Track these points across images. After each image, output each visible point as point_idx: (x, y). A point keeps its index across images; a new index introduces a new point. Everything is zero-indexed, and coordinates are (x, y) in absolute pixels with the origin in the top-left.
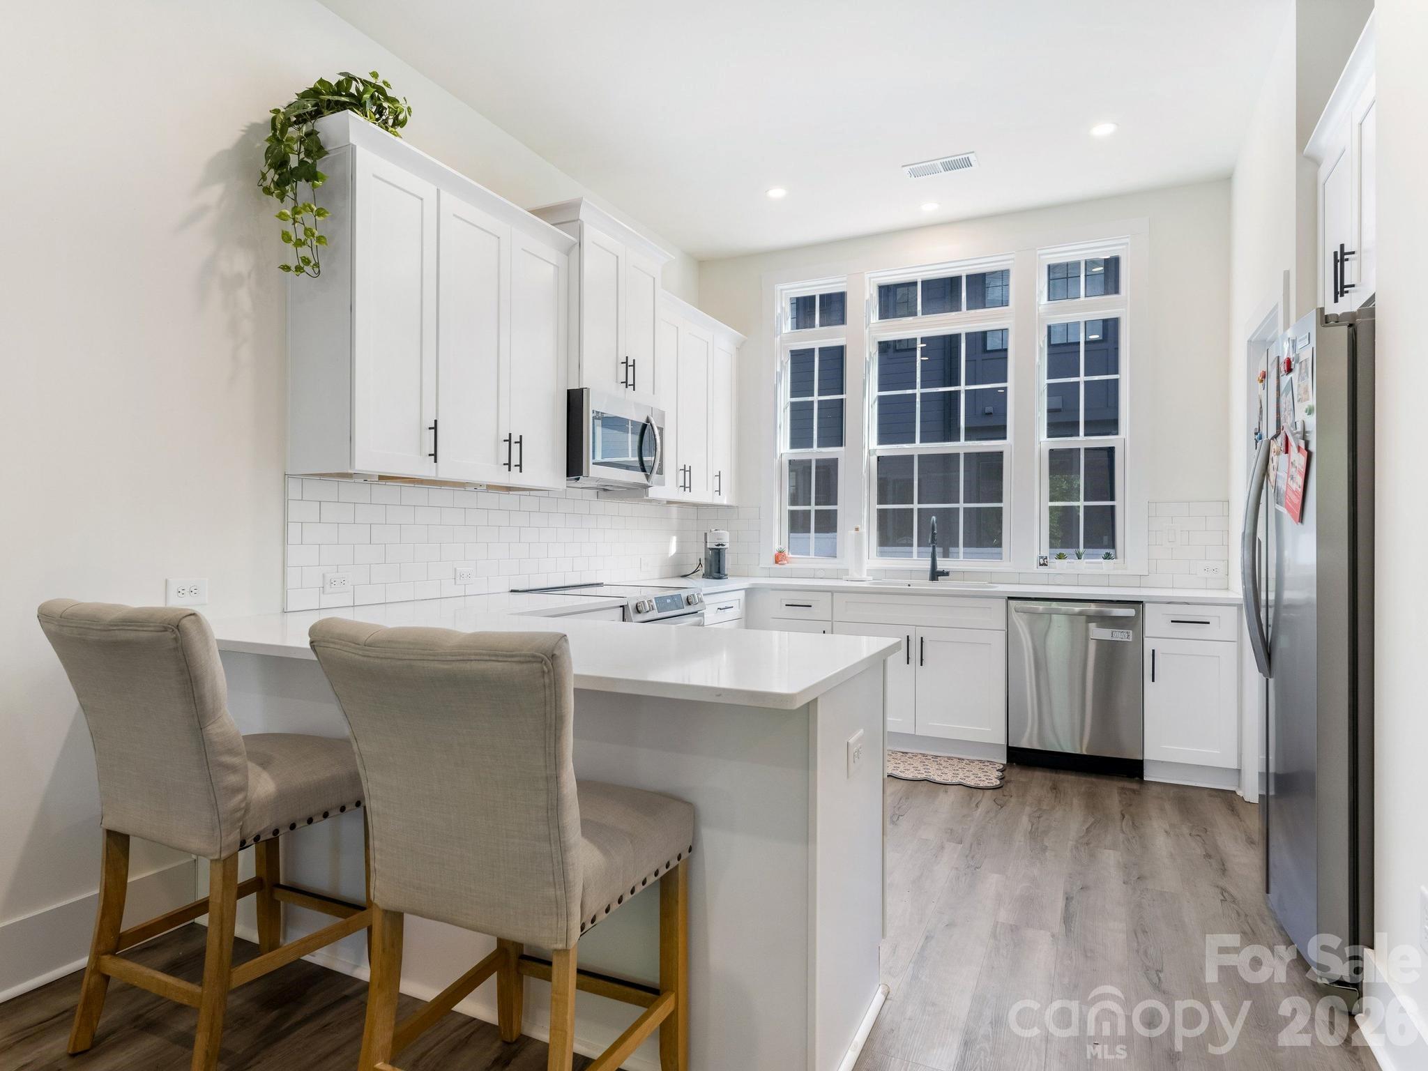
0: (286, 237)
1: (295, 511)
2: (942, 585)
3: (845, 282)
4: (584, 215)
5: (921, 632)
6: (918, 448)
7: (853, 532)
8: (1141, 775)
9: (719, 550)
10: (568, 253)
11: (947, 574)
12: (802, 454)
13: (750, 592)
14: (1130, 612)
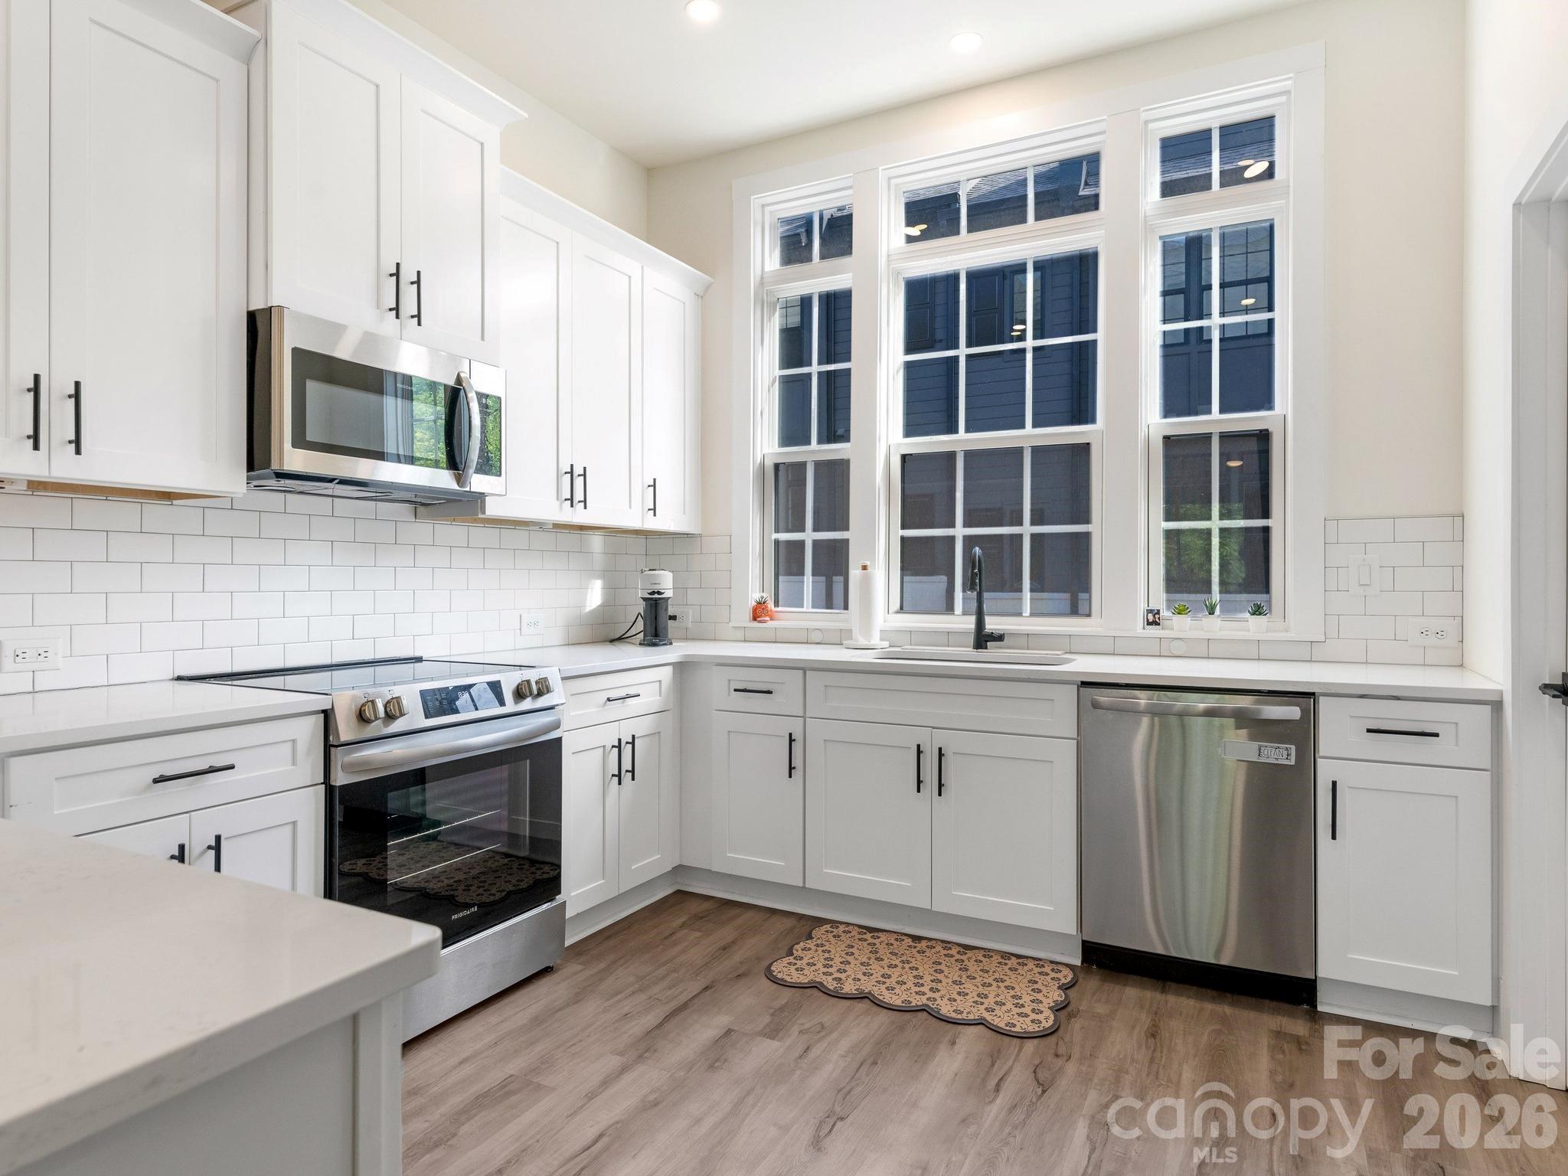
3: (850, 187)
5: (941, 739)
6: (963, 440)
7: (859, 572)
8: (1312, 1001)
9: (656, 600)
10: (246, 58)
11: (1000, 638)
12: (795, 453)
13: (682, 668)
14: (1292, 712)
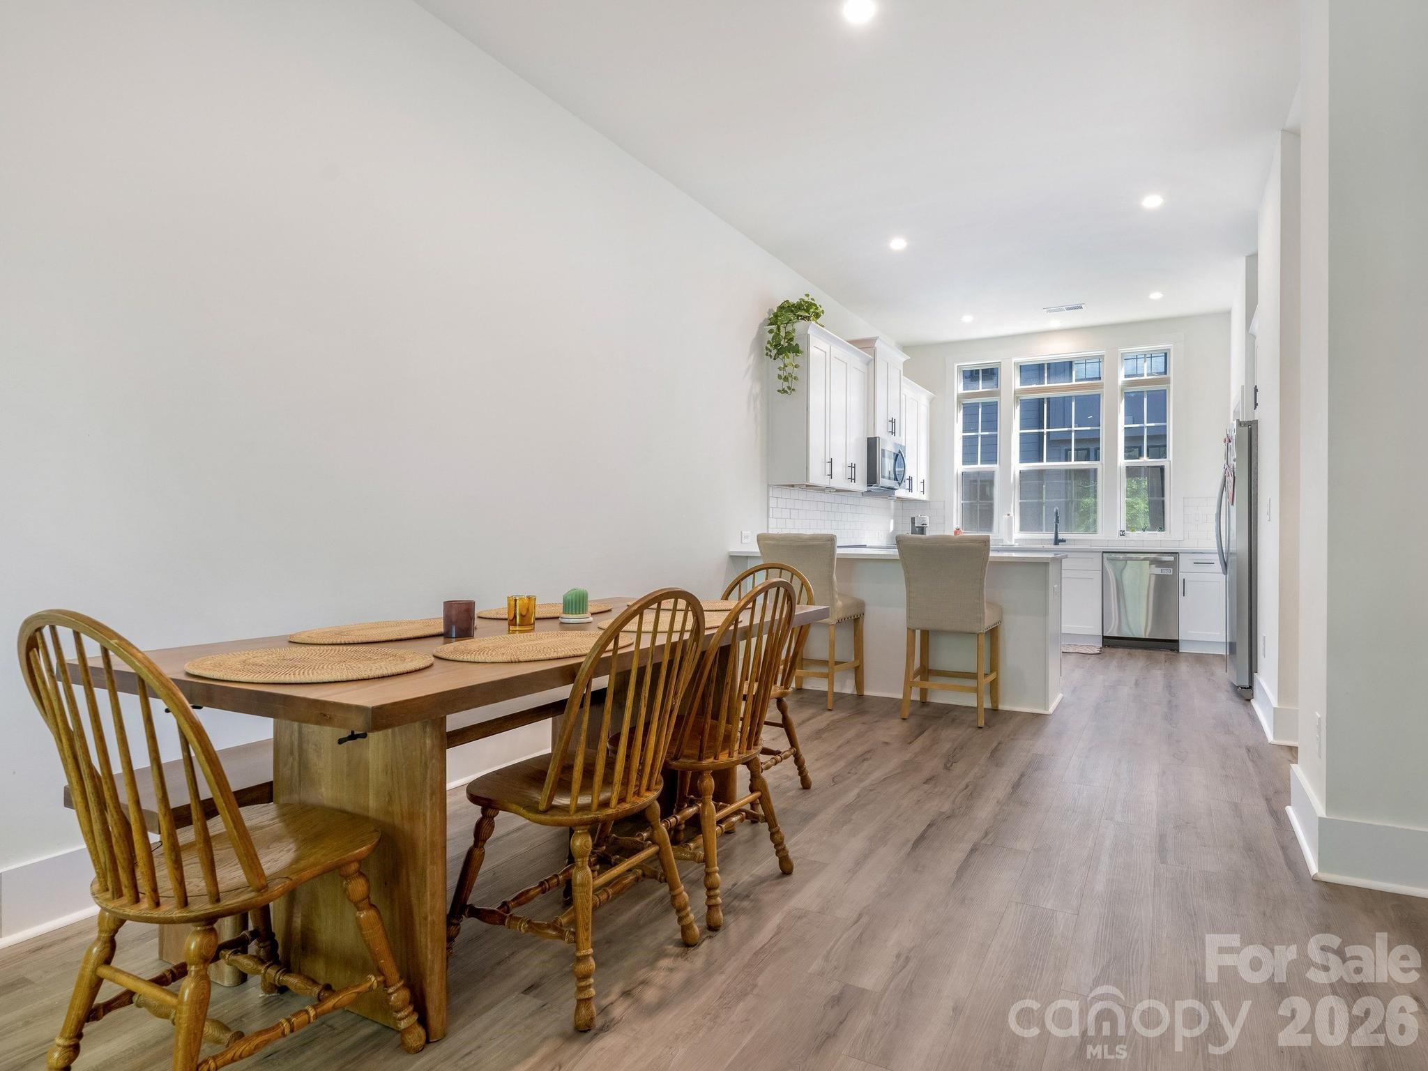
0: (780, 377)
1: (772, 502)
2: (1061, 546)
4: (878, 344)
6: (1045, 465)
7: (1007, 516)
8: (1178, 648)
10: (868, 364)
11: (1065, 541)
12: (970, 468)
14: (1171, 558)
